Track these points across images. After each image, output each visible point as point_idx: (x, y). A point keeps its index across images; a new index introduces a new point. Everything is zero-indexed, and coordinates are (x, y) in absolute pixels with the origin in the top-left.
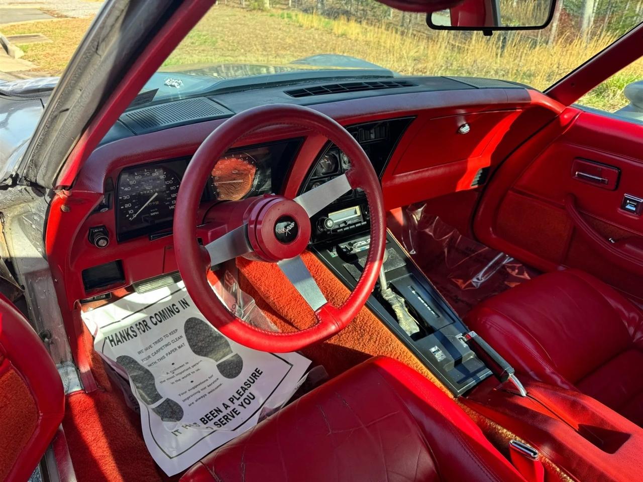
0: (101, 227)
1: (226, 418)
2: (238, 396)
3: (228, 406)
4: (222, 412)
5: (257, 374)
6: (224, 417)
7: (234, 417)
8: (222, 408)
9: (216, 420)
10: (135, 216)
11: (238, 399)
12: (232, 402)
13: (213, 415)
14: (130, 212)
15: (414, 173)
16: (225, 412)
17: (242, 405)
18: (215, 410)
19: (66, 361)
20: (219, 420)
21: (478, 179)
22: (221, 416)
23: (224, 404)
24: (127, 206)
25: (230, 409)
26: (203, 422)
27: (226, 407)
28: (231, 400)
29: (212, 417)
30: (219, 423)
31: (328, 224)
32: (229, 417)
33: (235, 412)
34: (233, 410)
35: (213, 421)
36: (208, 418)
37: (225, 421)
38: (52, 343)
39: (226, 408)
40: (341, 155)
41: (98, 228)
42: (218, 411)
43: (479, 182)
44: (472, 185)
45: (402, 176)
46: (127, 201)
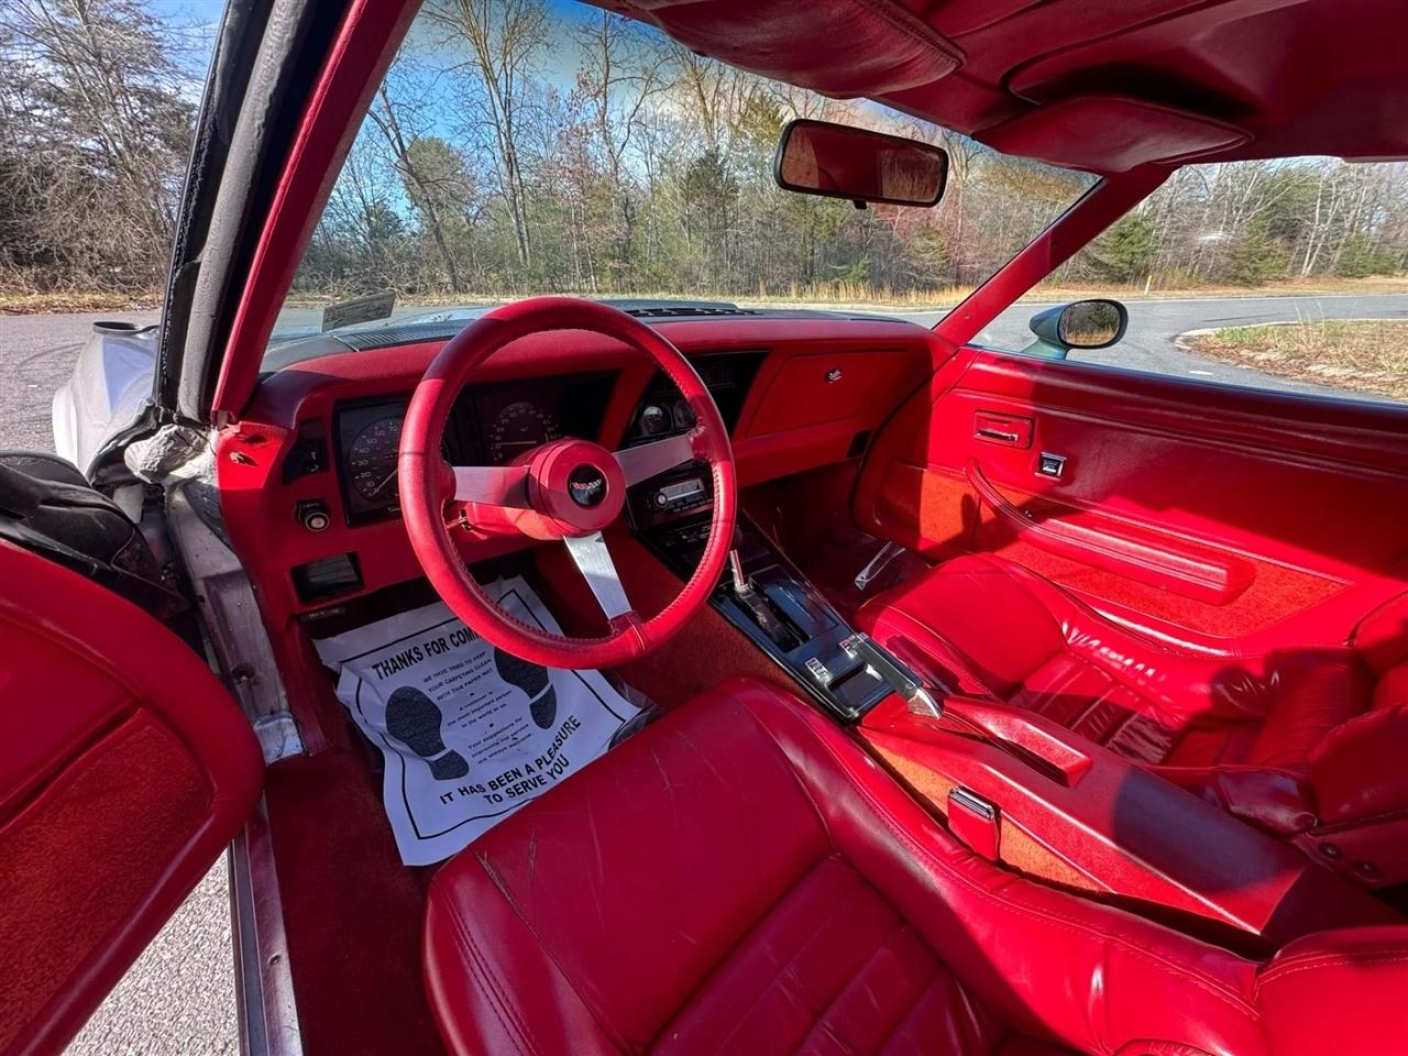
0: (316, 501)
1: (525, 785)
2: (548, 758)
3: (532, 770)
4: (521, 776)
6: (522, 783)
7: (536, 786)
8: (523, 771)
9: (510, 785)
10: (377, 490)
11: (548, 763)
12: (539, 765)
13: (507, 778)
14: (369, 484)
16: (526, 777)
17: (552, 775)
18: (513, 771)
19: (280, 710)
20: (514, 787)
22: (519, 780)
23: (527, 766)
24: (363, 475)
25: (533, 775)
26: (492, 787)
27: (530, 770)
28: (539, 763)
29: (505, 781)
30: (513, 790)
31: (660, 500)
32: (530, 785)
33: (540, 781)
34: (538, 778)
35: (506, 787)
36: (500, 782)
37: (522, 790)
38: (255, 683)
39: (529, 772)
40: (675, 410)
41: (312, 502)
42: (517, 773)
46: (364, 469)
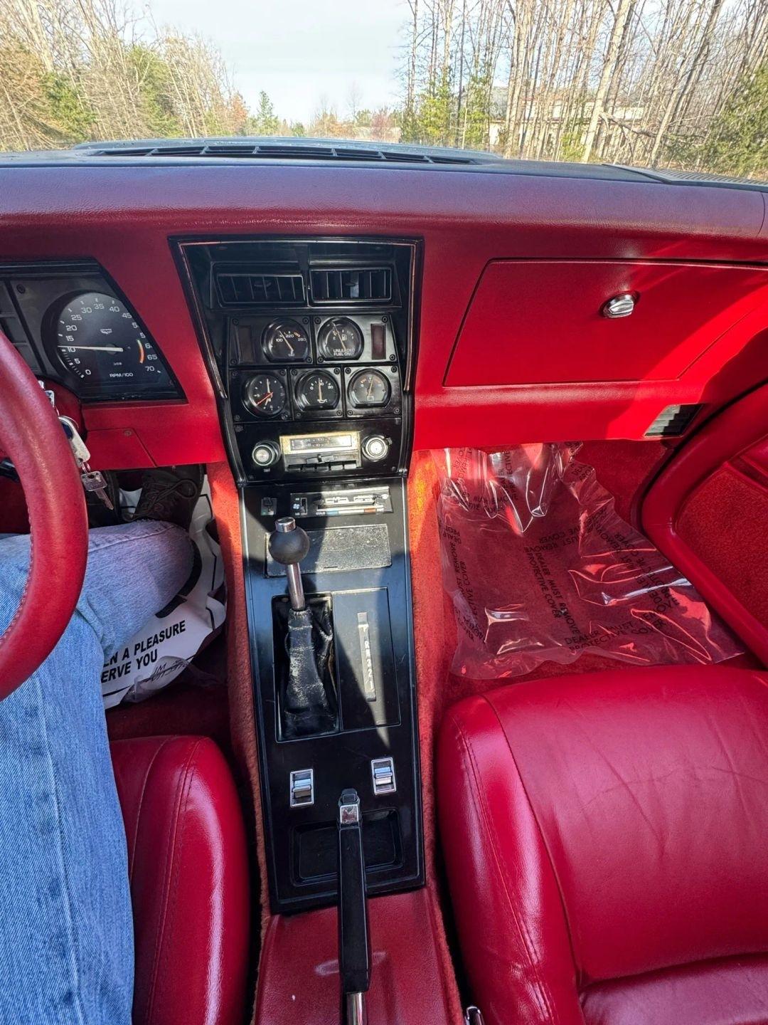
5: (179, 629)
15: (499, 390)
21: (667, 425)
31: (259, 456)
43: (666, 432)
44: (648, 434)
45: (465, 392)
